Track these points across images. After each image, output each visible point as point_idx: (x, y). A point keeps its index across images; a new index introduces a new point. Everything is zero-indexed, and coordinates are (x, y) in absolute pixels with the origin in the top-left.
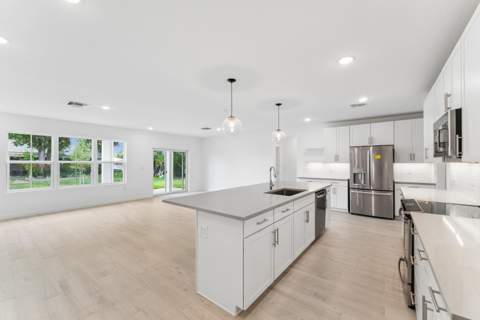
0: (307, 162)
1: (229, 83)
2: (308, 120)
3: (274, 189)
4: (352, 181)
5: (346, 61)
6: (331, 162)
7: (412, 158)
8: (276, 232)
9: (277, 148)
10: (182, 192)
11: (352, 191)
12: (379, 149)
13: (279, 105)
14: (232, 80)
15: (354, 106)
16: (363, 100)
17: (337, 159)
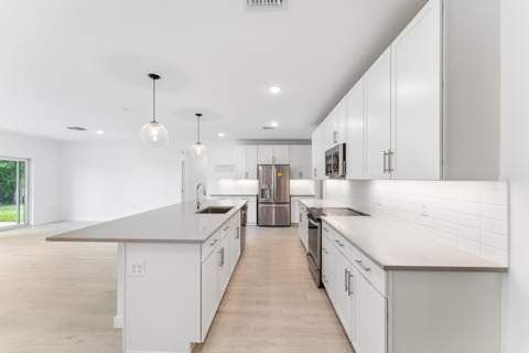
0: (218, 179)
1: (152, 80)
2: (221, 135)
3: (202, 208)
4: (260, 196)
5: (275, 90)
6: (241, 178)
7: (301, 176)
8: (222, 251)
9: (183, 163)
10: (19, 227)
11: (260, 205)
12: (279, 167)
13: (199, 115)
14: (155, 77)
15: (265, 128)
16: (274, 124)
17: (247, 177)
